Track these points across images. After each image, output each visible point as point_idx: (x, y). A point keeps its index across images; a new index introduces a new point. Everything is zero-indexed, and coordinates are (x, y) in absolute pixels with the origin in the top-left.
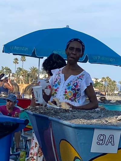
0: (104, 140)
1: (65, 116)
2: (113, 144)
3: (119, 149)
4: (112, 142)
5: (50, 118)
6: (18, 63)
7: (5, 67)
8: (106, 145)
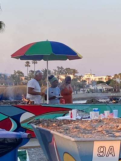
0: (104, 151)
1: (67, 129)
2: (113, 155)
3: (119, 159)
4: (113, 153)
5: (52, 132)
6: (29, 66)
7: (17, 71)
8: (106, 156)
